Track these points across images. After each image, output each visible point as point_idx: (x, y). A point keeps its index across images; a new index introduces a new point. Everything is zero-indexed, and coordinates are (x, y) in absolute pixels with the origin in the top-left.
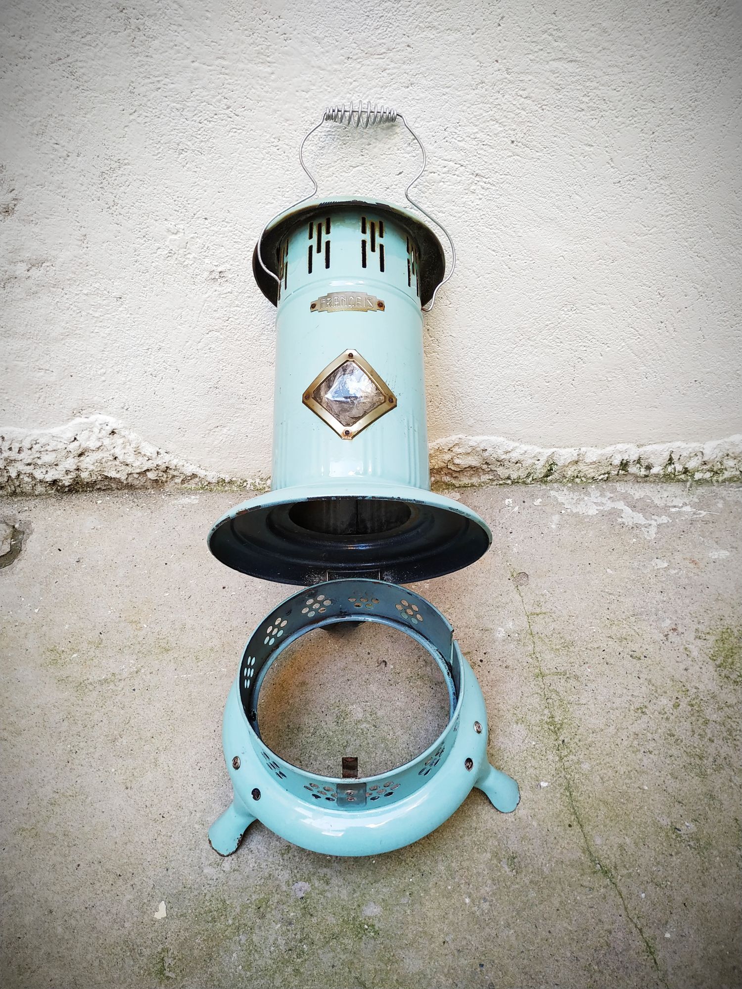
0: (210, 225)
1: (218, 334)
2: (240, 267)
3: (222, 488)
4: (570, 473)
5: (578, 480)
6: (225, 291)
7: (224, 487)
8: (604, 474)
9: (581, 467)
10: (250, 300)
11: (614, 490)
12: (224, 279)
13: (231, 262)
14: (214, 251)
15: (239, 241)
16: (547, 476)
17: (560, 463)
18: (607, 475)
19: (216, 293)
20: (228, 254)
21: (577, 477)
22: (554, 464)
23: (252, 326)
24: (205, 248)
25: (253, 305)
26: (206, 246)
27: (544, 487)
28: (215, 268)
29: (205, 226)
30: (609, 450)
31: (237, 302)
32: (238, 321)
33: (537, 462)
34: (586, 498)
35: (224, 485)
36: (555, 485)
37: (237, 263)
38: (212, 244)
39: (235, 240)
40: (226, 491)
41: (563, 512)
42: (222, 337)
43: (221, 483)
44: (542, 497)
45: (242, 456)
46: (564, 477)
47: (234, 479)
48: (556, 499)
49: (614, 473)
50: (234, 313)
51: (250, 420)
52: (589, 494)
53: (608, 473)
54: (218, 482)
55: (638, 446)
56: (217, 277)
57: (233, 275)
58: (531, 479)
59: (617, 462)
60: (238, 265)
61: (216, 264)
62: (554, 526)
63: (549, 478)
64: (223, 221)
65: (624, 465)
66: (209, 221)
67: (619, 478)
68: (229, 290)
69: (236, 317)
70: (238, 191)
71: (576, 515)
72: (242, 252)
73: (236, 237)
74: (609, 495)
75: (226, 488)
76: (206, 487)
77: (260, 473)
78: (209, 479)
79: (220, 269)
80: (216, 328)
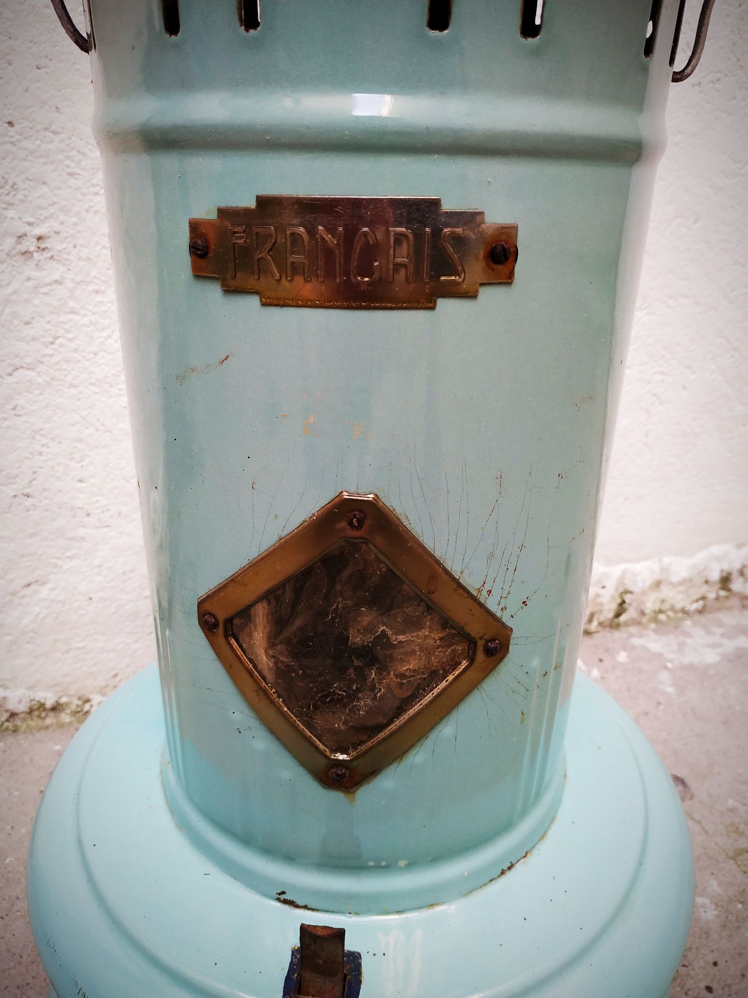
0: (17, 137)
1: (32, 374)
2: (80, 228)
3: (40, 721)
4: (650, 606)
5: (662, 617)
6: (48, 280)
7: (44, 719)
8: (697, 601)
9: (666, 592)
10: (99, 298)
11: (720, 624)
12: (47, 254)
13: (62, 217)
14: (26, 192)
15: (78, 171)
16: (618, 615)
17: (637, 589)
18: (701, 603)
19: (31, 284)
20: (55, 199)
21: (661, 611)
22: (627, 592)
23: (102, 353)
24: (8, 187)
25: (104, 308)
26: (10, 183)
27: (617, 634)
28: (27, 228)
29: (8, 138)
30: (700, 557)
31: (72, 304)
32: (73, 345)
33: (602, 591)
34: (689, 641)
35: (43, 714)
36: (633, 629)
37: (74, 219)
38: (23, 177)
39: (69, 170)
40: (47, 727)
41: (669, 665)
42: (40, 380)
43: (36, 713)
44: (625, 648)
45: (81, 645)
46: (643, 613)
47: (64, 700)
48: (645, 649)
49: (712, 596)
50: (67, 327)
51: (97, 562)
52: (689, 635)
53: (703, 598)
54: (31, 711)
55: (740, 546)
56: (32, 249)
57: (65, 245)
58: (595, 623)
59: (715, 576)
60: (75, 224)
61: (31, 220)
62: (670, 689)
63: (623, 618)
64: (46, 129)
65: (725, 581)
66: (17, 127)
67: (719, 604)
68: (56, 276)
69: (69, 336)
70: (77, 66)
71: (691, 667)
72: (84, 195)
73: (72, 164)
74: (718, 631)
75: (48, 721)
76: (6, 724)
77: (117, 679)
78: (12, 706)
79: (38, 231)
80: (28, 360)
